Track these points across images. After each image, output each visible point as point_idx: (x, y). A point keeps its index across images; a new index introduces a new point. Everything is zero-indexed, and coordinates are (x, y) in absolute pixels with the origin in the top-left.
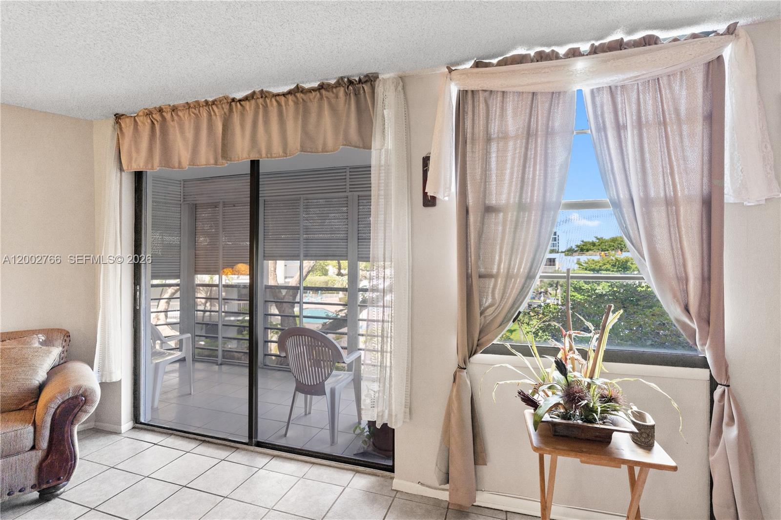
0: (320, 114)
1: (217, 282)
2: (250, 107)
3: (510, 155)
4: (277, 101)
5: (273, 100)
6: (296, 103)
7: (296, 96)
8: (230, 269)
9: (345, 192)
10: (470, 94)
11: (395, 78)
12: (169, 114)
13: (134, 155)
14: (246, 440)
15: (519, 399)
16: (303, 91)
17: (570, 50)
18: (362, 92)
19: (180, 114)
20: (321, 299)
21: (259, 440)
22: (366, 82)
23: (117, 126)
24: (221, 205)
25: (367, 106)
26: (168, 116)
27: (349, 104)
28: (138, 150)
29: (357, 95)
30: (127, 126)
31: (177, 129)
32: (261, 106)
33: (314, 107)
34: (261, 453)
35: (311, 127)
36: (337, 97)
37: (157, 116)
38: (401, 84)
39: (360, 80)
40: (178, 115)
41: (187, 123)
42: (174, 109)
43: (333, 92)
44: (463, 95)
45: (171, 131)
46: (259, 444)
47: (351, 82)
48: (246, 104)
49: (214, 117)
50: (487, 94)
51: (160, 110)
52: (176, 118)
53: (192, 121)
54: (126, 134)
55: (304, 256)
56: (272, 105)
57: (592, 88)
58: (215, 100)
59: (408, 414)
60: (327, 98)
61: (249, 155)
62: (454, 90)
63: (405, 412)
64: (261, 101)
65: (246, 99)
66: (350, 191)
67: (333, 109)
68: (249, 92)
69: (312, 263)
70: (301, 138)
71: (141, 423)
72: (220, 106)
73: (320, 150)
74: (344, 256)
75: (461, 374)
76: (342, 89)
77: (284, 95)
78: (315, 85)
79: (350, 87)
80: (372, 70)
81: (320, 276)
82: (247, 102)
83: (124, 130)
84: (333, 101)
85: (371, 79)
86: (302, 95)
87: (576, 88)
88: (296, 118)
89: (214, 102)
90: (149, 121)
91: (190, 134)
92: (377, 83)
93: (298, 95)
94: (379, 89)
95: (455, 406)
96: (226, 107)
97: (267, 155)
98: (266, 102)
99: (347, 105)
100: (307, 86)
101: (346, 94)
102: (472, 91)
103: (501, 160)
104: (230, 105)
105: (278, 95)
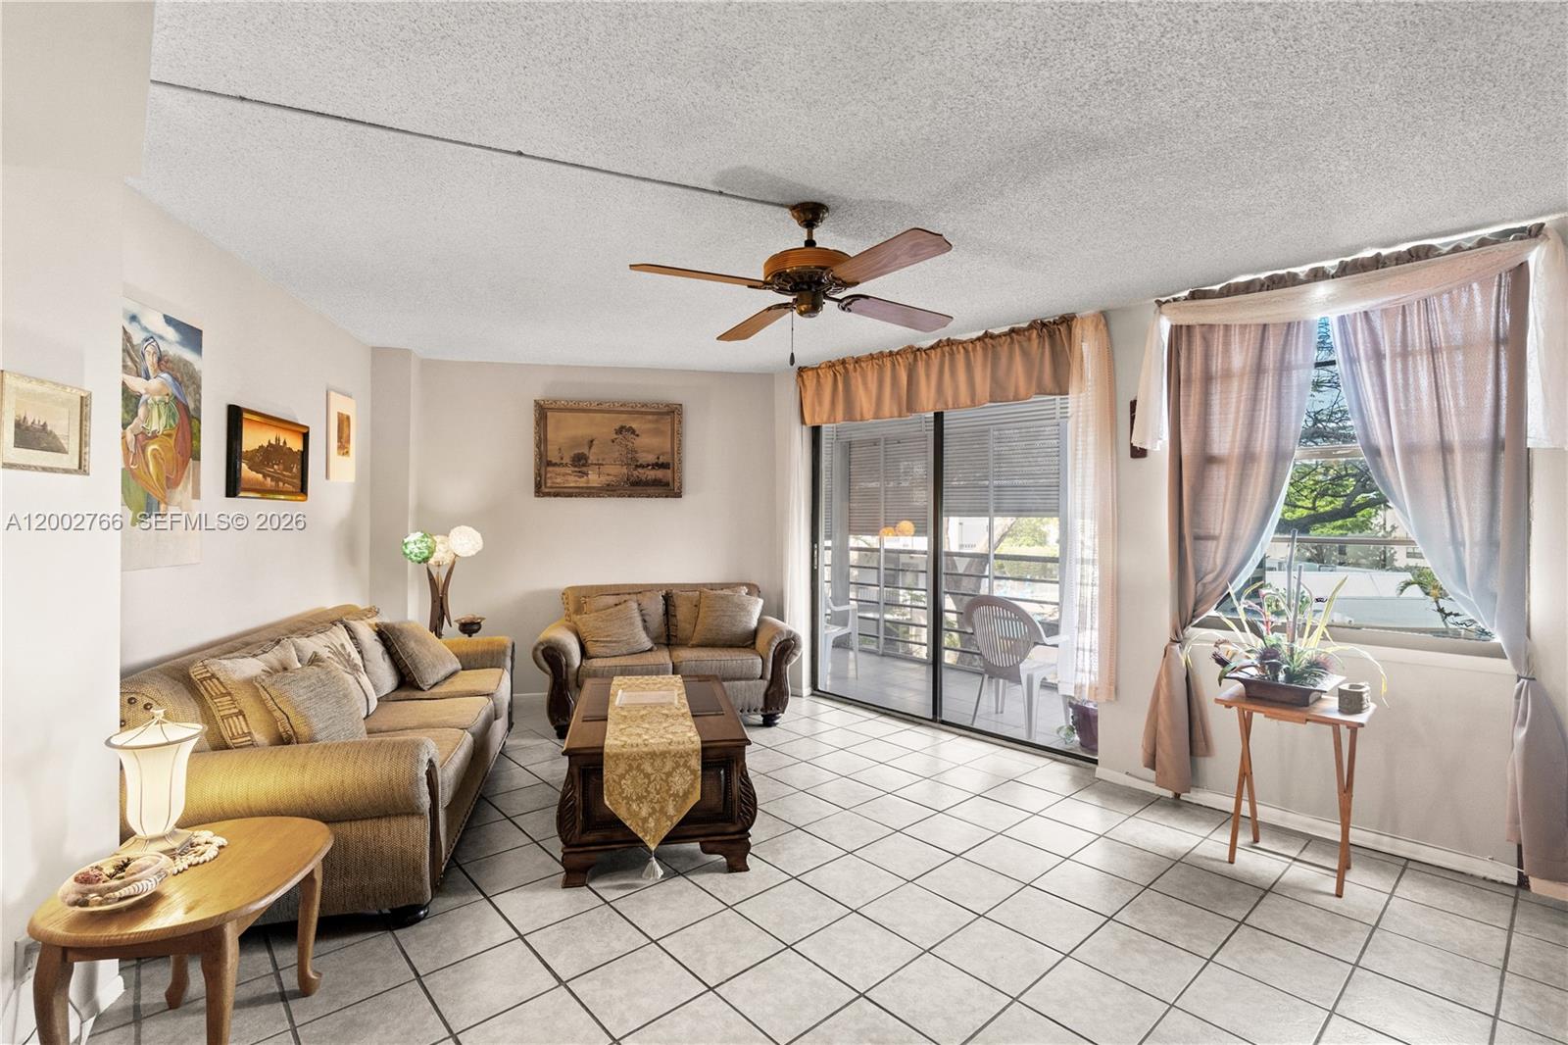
0: (1011, 357)
1: (876, 546)
2: (936, 354)
3: (1234, 395)
4: (964, 348)
5: (960, 347)
6: (985, 349)
7: (984, 341)
8: (891, 528)
9: (1054, 418)
10: (1184, 330)
11: (1094, 316)
12: (852, 365)
13: (817, 408)
14: (931, 717)
15: (1214, 661)
16: (992, 337)
17: (1312, 270)
18: (1057, 333)
19: (863, 364)
20: (1032, 592)
21: (943, 718)
22: (1061, 323)
23: (800, 379)
24: (882, 443)
25: (1063, 349)
26: (851, 367)
27: (1043, 347)
28: (820, 403)
29: (1051, 336)
30: (810, 379)
31: (860, 380)
32: (947, 354)
33: (1004, 352)
34: (946, 731)
35: (1001, 372)
36: (1029, 339)
37: (840, 368)
38: (1103, 321)
39: (1054, 323)
40: (860, 366)
41: (869, 374)
42: (857, 361)
43: (1024, 335)
44: (1177, 332)
45: (853, 382)
46: (943, 722)
47: (1043, 325)
48: (932, 353)
49: (897, 367)
50: (1204, 329)
51: (843, 362)
52: (859, 369)
53: (876, 371)
54: (808, 388)
55: (995, 511)
56: (959, 352)
57: (1340, 315)
58: (900, 350)
59: (1113, 692)
60: (1019, 342)
61: (935, 405)
62: (1165, 325)
63: (1110, 690)
64: (947, 349)
65: (932, 348)
66: (1061, 418)
67: (1025, 353)
68: (936, 341)
69: (1009, 520)
70: (991, 388)
71: (819, 691)
72: (904, 356)
73: (1011, 398)
74: (1054, 511)
75: (1173, 647)
76: (1035, 332)
77: (972, 342)
78: (1006, 329)
79: (1044, 330)
80: (1068, 311)
81: (1028, 545)
82: (933, 351)
83: (806, 383)
84: (1025, 344)
85: (1067, 320)
86: (991, 341)
87: (1316, 317)
88: (984, 365)
89: (898, 353)
90: (832, 373)
91: (873, 387)
92: (1074, 323)
93: (986, 340)
94: (1077, 331)
95: (1164, 682)
96: (911, 358)
97: (953, 404)
98: (952, 349)
99: (1040, 350)
100: (996, 332)
101: (1039, 336)
102: (1188, 326)
103: (1225, 405)
104: (915, 356)
105: (965, 342)
